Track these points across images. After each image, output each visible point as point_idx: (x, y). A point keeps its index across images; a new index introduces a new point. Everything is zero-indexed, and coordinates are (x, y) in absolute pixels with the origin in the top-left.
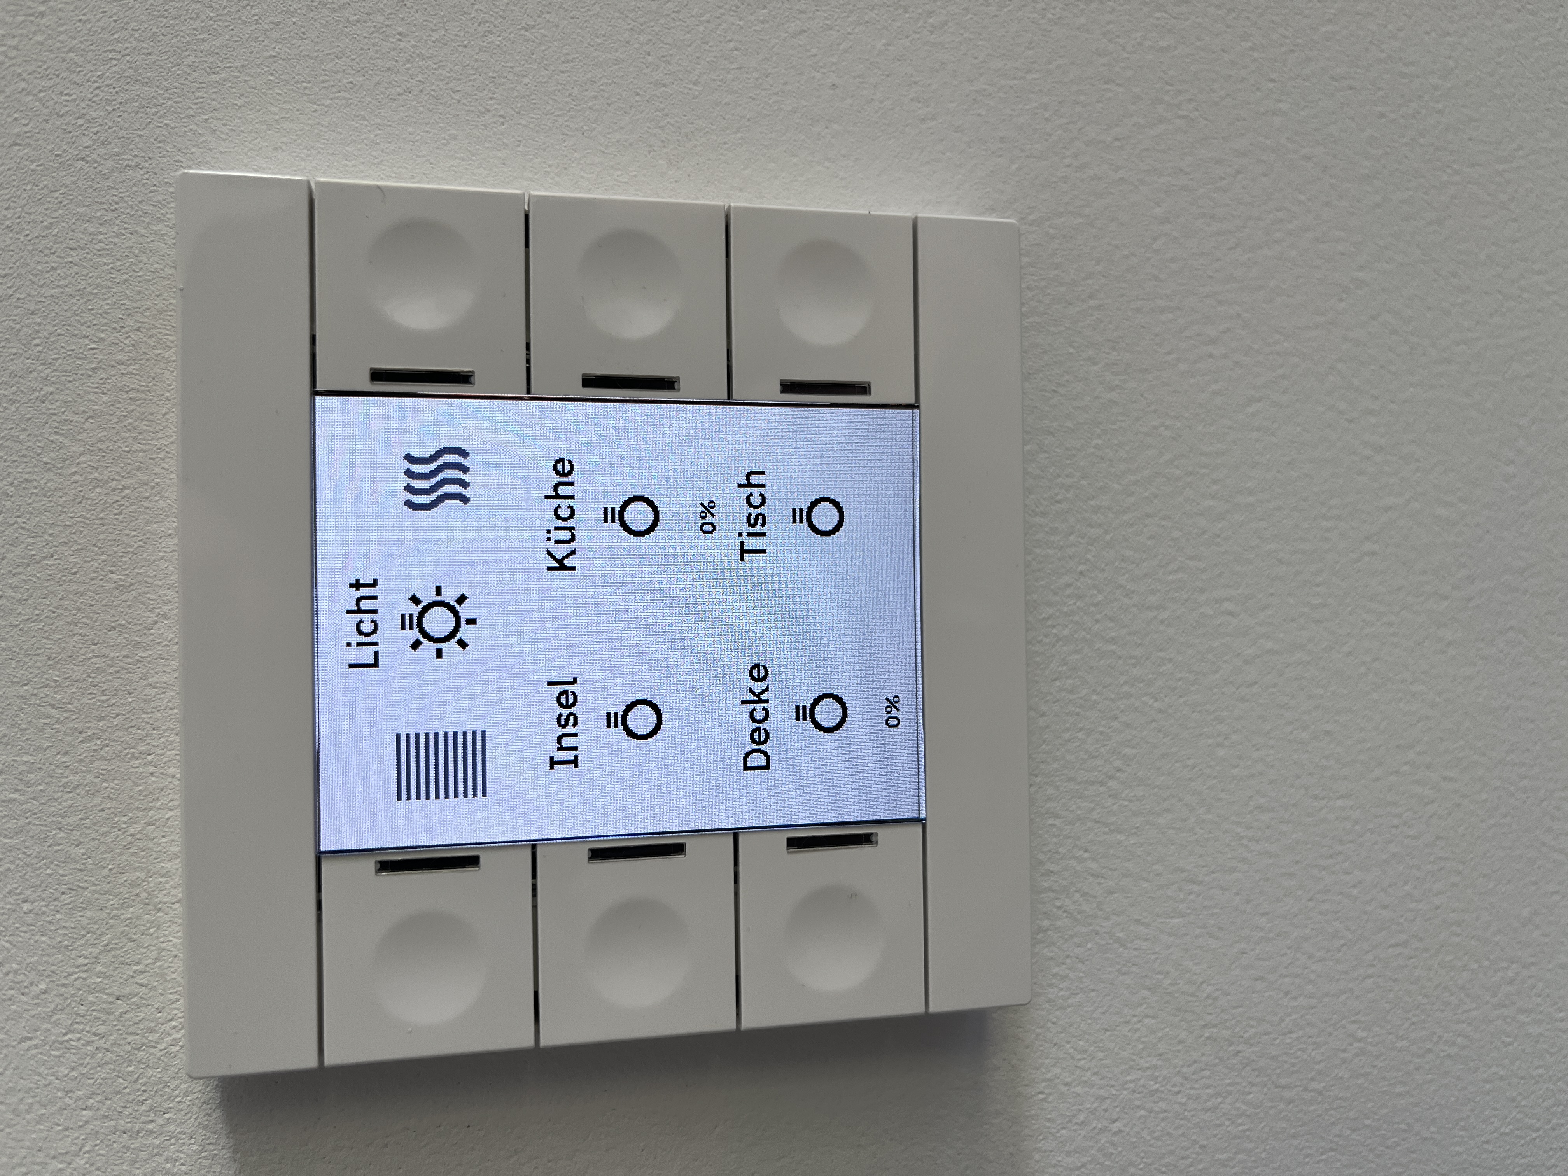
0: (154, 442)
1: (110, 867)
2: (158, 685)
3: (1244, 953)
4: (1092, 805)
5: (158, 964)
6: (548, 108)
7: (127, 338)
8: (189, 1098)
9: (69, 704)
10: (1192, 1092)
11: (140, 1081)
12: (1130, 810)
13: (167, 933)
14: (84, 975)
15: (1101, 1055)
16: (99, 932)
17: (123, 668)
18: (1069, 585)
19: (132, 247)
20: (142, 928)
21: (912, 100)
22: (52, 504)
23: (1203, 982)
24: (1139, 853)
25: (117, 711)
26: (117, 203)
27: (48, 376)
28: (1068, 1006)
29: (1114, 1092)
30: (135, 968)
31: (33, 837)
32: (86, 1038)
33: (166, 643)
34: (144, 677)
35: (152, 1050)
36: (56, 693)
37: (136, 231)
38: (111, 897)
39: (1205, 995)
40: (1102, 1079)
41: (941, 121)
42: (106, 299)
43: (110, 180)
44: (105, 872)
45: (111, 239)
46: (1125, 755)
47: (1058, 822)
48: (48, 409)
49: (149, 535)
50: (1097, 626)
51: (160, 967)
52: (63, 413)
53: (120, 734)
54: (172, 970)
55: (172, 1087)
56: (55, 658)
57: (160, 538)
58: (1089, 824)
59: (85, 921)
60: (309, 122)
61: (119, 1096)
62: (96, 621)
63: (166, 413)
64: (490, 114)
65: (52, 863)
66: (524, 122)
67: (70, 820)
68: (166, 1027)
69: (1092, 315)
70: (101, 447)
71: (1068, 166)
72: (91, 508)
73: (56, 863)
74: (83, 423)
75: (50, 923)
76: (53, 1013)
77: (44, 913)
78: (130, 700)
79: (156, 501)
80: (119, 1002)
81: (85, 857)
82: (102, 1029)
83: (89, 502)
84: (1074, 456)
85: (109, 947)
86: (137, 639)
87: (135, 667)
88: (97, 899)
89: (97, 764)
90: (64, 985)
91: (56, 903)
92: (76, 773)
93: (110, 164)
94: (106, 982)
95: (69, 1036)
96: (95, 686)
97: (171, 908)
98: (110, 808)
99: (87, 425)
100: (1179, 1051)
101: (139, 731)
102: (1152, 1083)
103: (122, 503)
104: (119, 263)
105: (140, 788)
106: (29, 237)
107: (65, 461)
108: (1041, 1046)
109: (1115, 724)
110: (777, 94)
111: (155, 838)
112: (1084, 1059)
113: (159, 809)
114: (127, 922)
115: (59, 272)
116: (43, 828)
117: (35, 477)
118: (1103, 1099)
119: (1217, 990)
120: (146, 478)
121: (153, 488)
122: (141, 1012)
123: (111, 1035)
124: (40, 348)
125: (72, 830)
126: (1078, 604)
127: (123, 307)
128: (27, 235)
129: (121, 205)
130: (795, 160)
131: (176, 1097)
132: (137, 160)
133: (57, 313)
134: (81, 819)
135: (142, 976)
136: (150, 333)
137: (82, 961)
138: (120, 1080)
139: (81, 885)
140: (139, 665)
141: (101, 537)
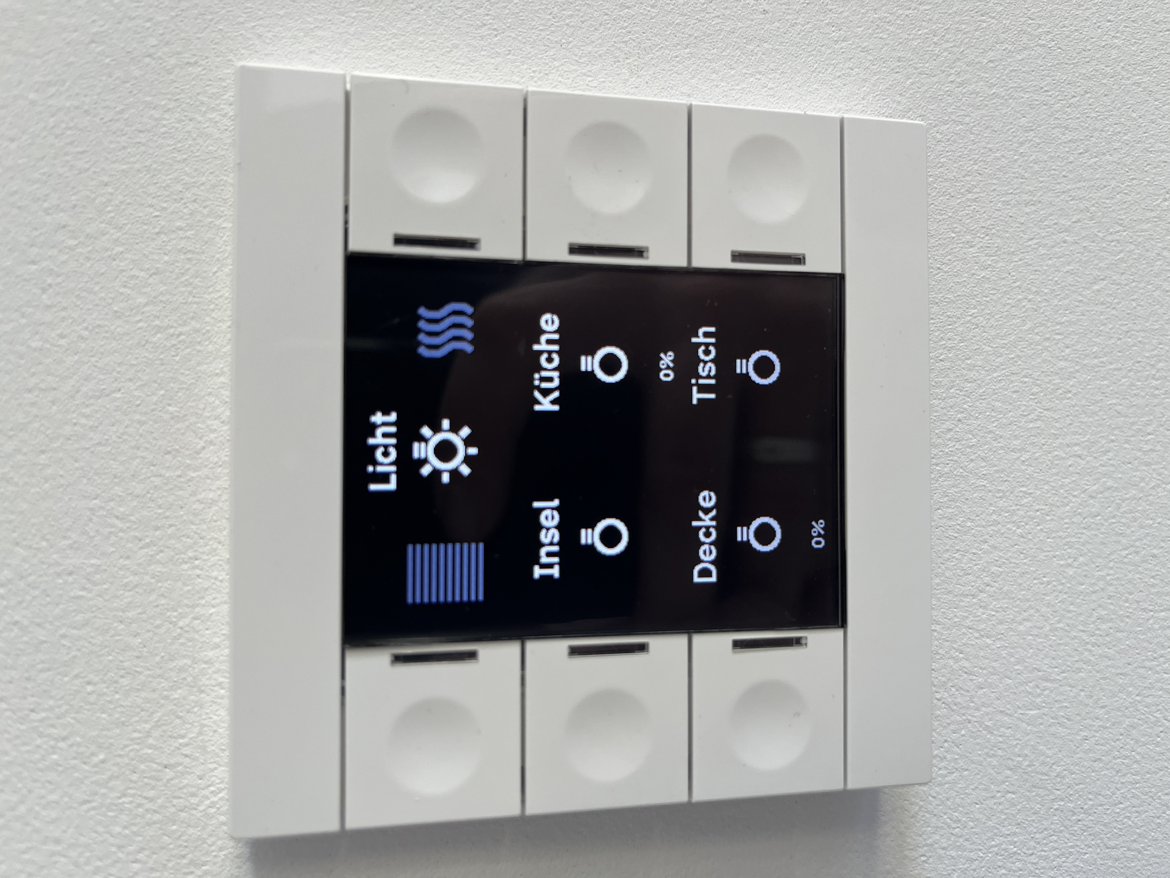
0: (206, 296)
1: (163, 654)
2: (205, 501)
3: (1086, 740)
4: (966, 614)
5: (201, 738)
6: (534, 23)
7: (186, 208)
8: (224, 853)
9: (131, 515)
10: (1043, 853)
11: (183, 838)
12: (997, 619)
13: (208, 711)
14: (137, 747)
15: (971, 824)
16: (151, 710)
17: (176, 486)
18: (950, 430)
19: (190, 132)
20: (188, 707)
21: (827, 24)
22: (121, 346)
23: (1053, 764)
24: (1004, 655)
25: (171, 522)
26: (179, 94)
27: (118, 238)
28: (946, 783)
29: (982, 855)
30: (181, 741)
31: (97, 629)
32: (138, 801)
33: (211, 465)
34: (194, 494)
35: (194, 812)
36: (120, 506)
37: (194, 118)
38: (162, 680)
39: (1055, 774)
40: (971, 844)
41: (850, 42)
42: (168, 175)
43: (173, 75)
44: (158, 659)
45: (172, 125)
46: (993, 573)
47: (938, 628)
48: (119, 266)
49: (200, 374)
50: (972, 465)
51: (202, 741)
52: (131, 269)
53: (173, 542)
54: (212, 743)
55: (210, 843)
56: (120, 476)
57: (209, 377)
58: (964, 630)
59: (139, 701)
60: (339, 31)
61: (164, 851)
62: (155, 446)
63: (216, 272)
64: (486, 27)
65: (113, 651)
66: (513, 35)
67: (130, 615)
68: (206, 792)
69: (970, 206)
70: (164, 299)
71: (952, 82)
72: (152, 350)
73: (117, 650)
74: (148, 278)
75: (110, 702)
76: (111, 778)
77: (105, 694)
78: (182, 513)
79: (207, 345)
80: (167, 770)
81: (142, 646)
82: (151, 794)
83: (151, 346)
84: (955, 322)
85: (159, 723)
86: (188, 461)
87: (186, 486)
88: (150, 682)
89: (153, 567)
90: (120, 756)
91: (115, 685)
92: (136, 574)
93: (173, 61)
94: (156, 753)
95: (123, 799)
96: (153, 501)
97: (212, 690)
98: (163, 605)
99: (151, 281)
100: (1033, 821)
101: (189, 540)
102: (1012, 847)
103: (179, 346)
104: (179, 145)
105: (189, 588)
106: (104, 120)
107: (132, 310)
108: (923, 816)
109: (985, 546)
110: (718, 17)
111: (200, 630)
112: (958, 827)
113: (204, 606)
114: (176, 702)
115: (129, 150)
116: (106, 621)
117: (106, 323)
118: (973, 860)
119: (1064, 770)
120: (198, 326)
121: (204, 334)
122: (185, 779)
123: (160, 798)
124: (112, 215)
125: (130, 623)
126: (956, 447)
127: (182, 182)
128: (102, 119)
129: (182, 96)
130: (733, 72)
131: (213, 851)
132: (195, 58)
133: (127, 186)
134: (139, 614)
135: (186, 748)
136: (205, 204)
137: (136, 735)
138: (165, 838)
139: (138, 669)
140: (190, 484)
141: (161, 375)
